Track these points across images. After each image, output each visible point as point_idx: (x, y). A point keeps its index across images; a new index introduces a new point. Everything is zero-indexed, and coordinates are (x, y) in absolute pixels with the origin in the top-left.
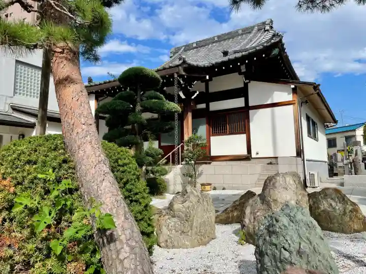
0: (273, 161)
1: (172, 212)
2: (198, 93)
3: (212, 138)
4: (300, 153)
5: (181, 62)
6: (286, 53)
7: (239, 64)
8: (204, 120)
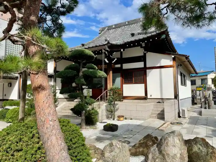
0: (160, 101)
1: (103, 157)
2: (116, 59)
3: (124, 85)
4: (176, 96)
5: (107, 42)
6: (170, 37)
7: (141, 43)
8: (119, 74)
